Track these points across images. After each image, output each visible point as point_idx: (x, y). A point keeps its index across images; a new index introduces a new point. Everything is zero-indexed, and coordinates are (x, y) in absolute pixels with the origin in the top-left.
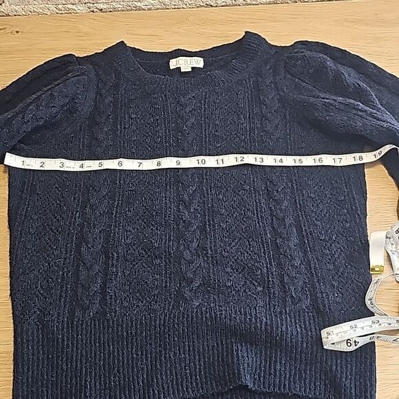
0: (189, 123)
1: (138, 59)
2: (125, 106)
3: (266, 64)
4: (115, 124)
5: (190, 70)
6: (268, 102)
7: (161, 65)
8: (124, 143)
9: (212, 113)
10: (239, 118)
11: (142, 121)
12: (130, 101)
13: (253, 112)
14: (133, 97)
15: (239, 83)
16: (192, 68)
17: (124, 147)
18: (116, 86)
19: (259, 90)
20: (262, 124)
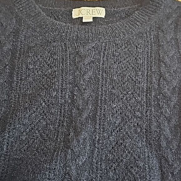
0: (86, 77)
1: (41, 6)
2: (23, 54)
3: (168, 18)
4: (11, 75)
5: (92, 20)
6: (167, 60)
7: (63, 13)
8: (19, 98)
9: (110, 67)
10: (137, 75)
11: (40, 73)
12: (30, 48)
13: (151, 70)
14: (32, 45)
15: (140, 35)
16: (93, 18)
17: (18, 102)
18: (16, 33)
19: (159, 46)
20: (159, 85)
